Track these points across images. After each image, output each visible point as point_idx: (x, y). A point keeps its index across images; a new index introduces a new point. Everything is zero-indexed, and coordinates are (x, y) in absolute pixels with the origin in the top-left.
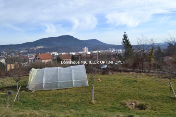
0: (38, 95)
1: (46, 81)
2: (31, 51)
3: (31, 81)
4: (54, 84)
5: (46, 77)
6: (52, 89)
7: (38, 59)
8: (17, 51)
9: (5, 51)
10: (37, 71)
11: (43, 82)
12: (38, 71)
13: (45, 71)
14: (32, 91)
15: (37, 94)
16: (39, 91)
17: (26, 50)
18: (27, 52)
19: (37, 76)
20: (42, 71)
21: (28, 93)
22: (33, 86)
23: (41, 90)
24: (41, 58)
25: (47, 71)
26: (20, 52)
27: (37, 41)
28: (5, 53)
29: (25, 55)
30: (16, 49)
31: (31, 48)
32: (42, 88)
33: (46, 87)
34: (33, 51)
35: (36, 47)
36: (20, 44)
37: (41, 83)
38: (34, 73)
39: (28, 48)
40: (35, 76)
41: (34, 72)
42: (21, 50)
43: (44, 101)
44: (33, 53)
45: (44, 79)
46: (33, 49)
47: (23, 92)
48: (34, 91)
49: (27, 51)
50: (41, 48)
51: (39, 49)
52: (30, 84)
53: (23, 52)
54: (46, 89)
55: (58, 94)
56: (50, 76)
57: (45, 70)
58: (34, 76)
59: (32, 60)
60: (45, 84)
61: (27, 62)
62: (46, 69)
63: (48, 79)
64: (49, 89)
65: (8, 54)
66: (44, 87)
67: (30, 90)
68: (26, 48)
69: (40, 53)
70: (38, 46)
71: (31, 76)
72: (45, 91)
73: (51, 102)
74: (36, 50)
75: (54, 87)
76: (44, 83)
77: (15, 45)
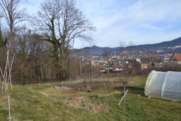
0: (152, 104)
1: (165, 88)
2: (168, 51)
3: (149, 85)
4: (176, 93)
5: (166, 84)
6: (172, 99)
7: (174, 60)
8: (153, 50)
9: (142, 51)
10: (156, 75)
11: (161, 89)
12: (158, 74)
13: (166, 76)
14: (148, 97)
15: (150, 102)
16: (155, 98)
17: (163, 49)
18: (163, 52)
19: (156, 80)
20: (163, 74)
21: (143, 98)
22: (150, 92)
23: (159, 97)
24: (177, 59)
25: (170, 75)
26: (156, 51)
28: (142, 53)
29: (162, 55)
30: (153, 49)
31: (168, 48)
32: (160, 95)
33: (165, 96)
34: (171, 51)
35: (174, 47)
37: (160, 89)
38: (153, 77)
39: (165, 48)
40: (154, 80)
41: (153, 75)
42: (158, 50)
43: (150, 114)
44: (170, 53)
45: (163, 85)
46: (171, 49)
47: (138, 95)
48: (150, 97)
49: (164, 51)
50: (180, 48)
51: (178, 48)
52: (147, 89)
53: (159, 52)
54: (165, 99)
55: (176, 109)
56: (172, 82)
57: (167, 74)
58: (152, 80)
59: (168, 61)
60: (165, 91)
61: (162, 62)
62: (169, 72)
63: (169, 86)
64: (169, 99)
65: (145, 54)
66: (162, 95)
67: (146, 95)
69: (176, 53)
71: (149, 80)
72: (163, 100)
73: (159, 118)
74: (175, 50)
75: (175, 98)
76: (163, 89)
77: (152, 45)
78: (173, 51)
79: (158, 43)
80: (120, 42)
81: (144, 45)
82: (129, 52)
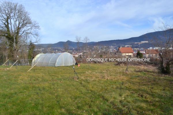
2: (135, 46)
9: (113, 46)
10: (40, 55)
17: (131, 44)
27: (143, 35)
31: (135, 43)
35: (140, 42)
39: (133, 43)
44: (136, 47)
46: (137, 44)
49: (131, 46)
50: (145, 43)
58: (36, 58)
65: (114, 48)
68: (131, 43)
70: (142, 41)
74: (141, 45)
77: (122, 40)
78: (139, 46)
79: (127, 39)
80: (76, 37)
81: (114, 40)
82: (100, 47)
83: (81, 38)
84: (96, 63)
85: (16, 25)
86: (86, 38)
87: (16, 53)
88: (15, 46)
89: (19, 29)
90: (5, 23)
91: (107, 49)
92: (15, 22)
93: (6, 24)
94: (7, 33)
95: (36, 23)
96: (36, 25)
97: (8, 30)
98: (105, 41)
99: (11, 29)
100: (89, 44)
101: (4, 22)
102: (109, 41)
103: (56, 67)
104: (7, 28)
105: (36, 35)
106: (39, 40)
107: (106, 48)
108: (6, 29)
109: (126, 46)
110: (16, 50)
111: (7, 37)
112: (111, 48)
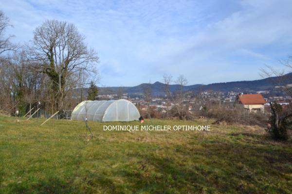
2: (276, 92)
7: (240, 103)
8: (252, 91)
9: (234, 91)
10: (85, 103)
17: (268, 90)
18: (267, 94)
24: (243, 101)
28: (233, 94)
30: (251, 89)
31: (276, 87)
34: (280, 92)
35: (285, 85)
36: (259, 80)
39: (271, 87)
49: (268, 92)
53: (261, 93)
68: (268, 87)
81: (238, 82)
82: (211, 92)
83: (172, 77)
84: (182, 119)
85: (63, 55)
86: (182, 77)
87: (62, 100)
88: (60, 88)
89: (67, 61)
90: (47, 53)
91: (224, 97)
92: (62, 51)
93: (50, 54)
94: (50, 69)
95: (93, 53)
96: (94, 56)
97: (51, 64)
98: (221, 83)
99: (56, 62)
100: (192, 89)
101: (47, 51)
102: (227, 83)
103: (104, 122)
104: (51, 61)
105: (93, 71)
106: (98, 79)
107: (221, 96)
108: (49, 62)
109: (260, 92)
110: (62, 95)
111: (49, 74)
112: (232, 95)
